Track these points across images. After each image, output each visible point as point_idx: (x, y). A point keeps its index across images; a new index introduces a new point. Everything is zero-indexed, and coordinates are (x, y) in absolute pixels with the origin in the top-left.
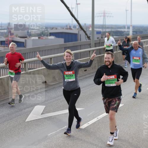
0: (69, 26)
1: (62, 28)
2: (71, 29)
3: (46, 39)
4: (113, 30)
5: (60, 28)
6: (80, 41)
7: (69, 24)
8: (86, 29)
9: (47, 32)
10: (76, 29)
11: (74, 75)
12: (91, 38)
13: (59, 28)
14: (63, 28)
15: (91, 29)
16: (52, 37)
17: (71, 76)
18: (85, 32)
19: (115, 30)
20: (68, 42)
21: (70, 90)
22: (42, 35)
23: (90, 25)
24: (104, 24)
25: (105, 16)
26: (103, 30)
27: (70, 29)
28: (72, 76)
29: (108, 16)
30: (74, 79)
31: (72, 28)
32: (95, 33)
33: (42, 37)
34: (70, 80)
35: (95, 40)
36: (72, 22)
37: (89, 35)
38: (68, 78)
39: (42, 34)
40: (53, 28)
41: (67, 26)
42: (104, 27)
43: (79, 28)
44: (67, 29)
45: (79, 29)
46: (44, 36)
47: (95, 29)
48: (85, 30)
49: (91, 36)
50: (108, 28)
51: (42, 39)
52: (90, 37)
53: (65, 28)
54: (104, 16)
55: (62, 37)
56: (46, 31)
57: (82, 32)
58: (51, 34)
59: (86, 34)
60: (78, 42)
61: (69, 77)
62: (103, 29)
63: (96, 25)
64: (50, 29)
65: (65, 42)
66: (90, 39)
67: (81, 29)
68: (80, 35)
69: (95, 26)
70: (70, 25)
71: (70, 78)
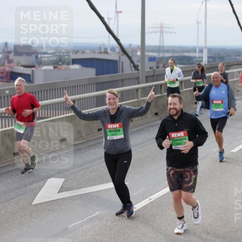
0: (104, 49)
1: (92, 52)
2: (108, 53)
3: (66, 69)
4: (176, 55)
5: (89, 52)
6: (121, 73)
7: (104, 45)
8: (132, 52)
9: (68, 59)
10: (115, 53)
11: (121, 129)
12: (140, 68)
13: (87, 51)
14: (94, 52)
15: (139, 53)
16: (76, 67)
17: (116, 131)
18: (129, 58)
19: (179, 55)
20: (103, 74)
21: (115, 154)
22: (60, 63)
23: (139, 47)
24: (161, 45)
25: (163, 32)
26: (159, 55)
27: (106, 52)
28: (119, 131)
29: (167, 32)
30: (122, 136)
31: (109, 51)
32: (147, 59)
33: (59, 67)
34: (115, 138)
35: (146, 70)
36: (109, 41)
37: (136, 63)
38: (113, 135)
39: (60, 61)
40: (77, 52)
41: (100, 48)
42: (161, 49)
43: (121, 51)
44: (101, 53)
45: (120, 53)
46: (63, 64)
47: (147, 53)
48: (130, 54)
49: (139, 64)
50: (168, 51)
51: (59, 69)
52: (138, 66)
53: (97, 51)
54: (161, 32)
55: (92, 67)
56: (67, 56)
57: (125, 59)
58: (75, 61)
59: (132, 62)
60: (118, 74)
61: (114, 133)
62: (160, 53)
63: (148, 46)
64: (73, 53)
65: (97, 74)
66: (138, 70)
67: (123, 53)
68: (123, 63)
69: (146, 48)
70: (106, 47)
71: (116, 135)
